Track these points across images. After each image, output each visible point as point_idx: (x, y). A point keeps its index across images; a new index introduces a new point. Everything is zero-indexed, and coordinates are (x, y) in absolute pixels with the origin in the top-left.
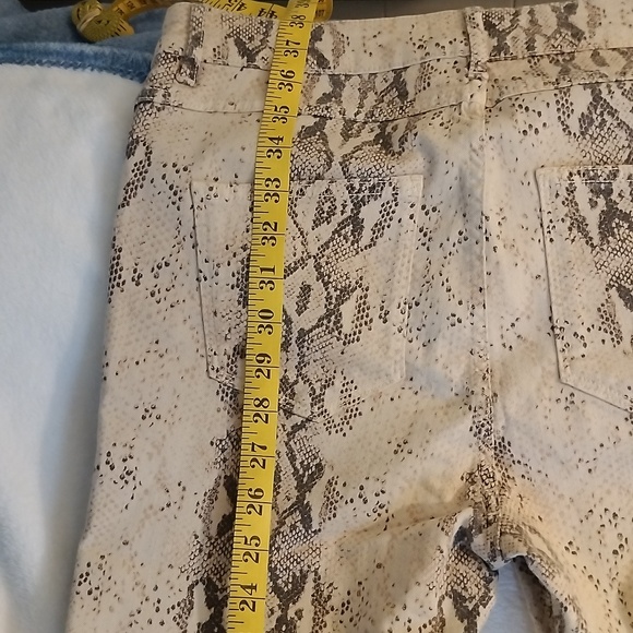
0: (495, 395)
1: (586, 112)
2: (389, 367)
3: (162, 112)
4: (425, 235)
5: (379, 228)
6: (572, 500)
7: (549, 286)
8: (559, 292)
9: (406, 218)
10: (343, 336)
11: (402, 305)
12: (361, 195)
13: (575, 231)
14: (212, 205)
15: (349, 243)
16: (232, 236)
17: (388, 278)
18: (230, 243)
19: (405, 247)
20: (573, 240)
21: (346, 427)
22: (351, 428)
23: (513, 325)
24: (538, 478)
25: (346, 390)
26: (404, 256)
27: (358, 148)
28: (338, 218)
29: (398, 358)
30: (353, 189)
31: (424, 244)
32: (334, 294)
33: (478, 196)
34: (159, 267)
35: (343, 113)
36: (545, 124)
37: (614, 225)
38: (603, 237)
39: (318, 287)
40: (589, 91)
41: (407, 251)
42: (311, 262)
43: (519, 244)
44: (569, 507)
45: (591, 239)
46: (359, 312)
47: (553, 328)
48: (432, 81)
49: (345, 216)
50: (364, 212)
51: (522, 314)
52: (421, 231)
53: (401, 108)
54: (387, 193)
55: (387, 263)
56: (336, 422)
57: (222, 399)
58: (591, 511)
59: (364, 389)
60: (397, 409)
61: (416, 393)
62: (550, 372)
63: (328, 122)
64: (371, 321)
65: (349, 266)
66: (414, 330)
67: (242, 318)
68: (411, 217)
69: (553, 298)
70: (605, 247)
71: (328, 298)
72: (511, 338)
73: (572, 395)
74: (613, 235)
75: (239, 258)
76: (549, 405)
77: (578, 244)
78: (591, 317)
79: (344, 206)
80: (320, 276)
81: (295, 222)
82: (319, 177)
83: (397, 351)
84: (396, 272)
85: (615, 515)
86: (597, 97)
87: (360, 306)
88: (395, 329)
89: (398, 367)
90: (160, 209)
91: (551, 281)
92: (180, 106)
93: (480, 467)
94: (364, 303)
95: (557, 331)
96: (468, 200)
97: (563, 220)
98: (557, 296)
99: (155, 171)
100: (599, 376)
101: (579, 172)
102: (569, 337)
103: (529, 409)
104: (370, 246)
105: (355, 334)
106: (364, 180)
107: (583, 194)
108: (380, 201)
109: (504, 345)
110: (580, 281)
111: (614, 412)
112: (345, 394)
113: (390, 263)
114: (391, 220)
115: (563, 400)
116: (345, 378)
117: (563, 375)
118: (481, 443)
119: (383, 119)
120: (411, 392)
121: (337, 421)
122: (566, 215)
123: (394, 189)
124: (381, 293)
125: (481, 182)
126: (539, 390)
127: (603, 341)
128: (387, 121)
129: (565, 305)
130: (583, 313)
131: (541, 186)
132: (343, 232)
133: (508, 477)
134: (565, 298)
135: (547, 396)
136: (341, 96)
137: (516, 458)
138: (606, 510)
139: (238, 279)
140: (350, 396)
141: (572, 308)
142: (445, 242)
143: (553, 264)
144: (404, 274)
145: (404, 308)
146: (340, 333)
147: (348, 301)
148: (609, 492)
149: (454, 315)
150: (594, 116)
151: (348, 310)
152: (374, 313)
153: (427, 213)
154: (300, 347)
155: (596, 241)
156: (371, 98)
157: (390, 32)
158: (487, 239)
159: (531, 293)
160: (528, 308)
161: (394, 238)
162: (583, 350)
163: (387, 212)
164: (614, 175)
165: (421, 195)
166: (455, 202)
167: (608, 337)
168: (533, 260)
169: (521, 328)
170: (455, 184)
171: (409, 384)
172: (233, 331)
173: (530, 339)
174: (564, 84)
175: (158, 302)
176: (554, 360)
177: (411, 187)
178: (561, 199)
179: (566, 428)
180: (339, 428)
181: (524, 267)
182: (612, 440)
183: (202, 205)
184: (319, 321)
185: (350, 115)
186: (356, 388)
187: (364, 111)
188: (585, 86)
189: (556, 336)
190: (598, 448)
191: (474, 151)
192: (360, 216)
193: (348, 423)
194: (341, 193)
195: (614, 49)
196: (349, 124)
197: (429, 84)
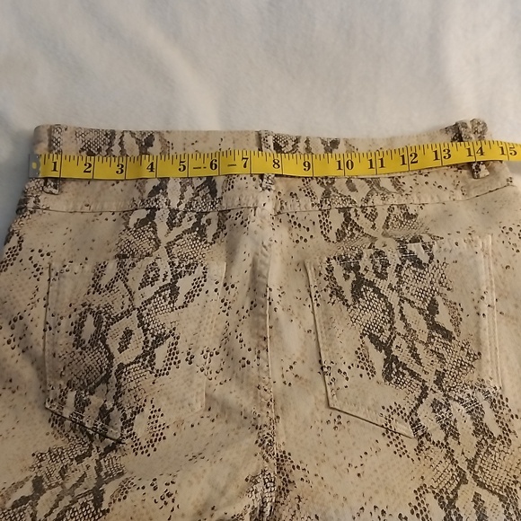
0: (278, 417)
1: (341, 229)
2: (192, 397)
3: (34, 215)
4: (226, 305)
5: (190, 296)
6: (345, 499)
7: (317, 336)
8: (325, 340)
9: (211, 291)
10: (155, 371)
11: (205, 352)
12: (179, 270)
13: (334, 297)
14: (64, 277)
15: (167, 302)
16: (75, 297)
17: (195, 332)
18: (73, 302)
19: (210, 311)
20: (333, 303)
21: (151, 450)
22: (155, 450)
23: (291, 367)
24: (315, 481)
25: (154, 416)
26: (209, 317)
27: (179, 237)
28: (159, 283)
29: (200, 390)
30: (174, 265)
31: (224, 311)
32: (151, 340)
33: (265, 275)
34: (15, 321)
35: (168, 203)
36: (312, 236)
37: (362, 290)
38: (355, 299)
39: (138, 332)
40: (342, 214)
41: (211, 314)
42: (135, 313)
43: (295, 309)
44: (343, 505)
45: (346, 300)
46: (170, 355)
47: (322, 369)
48: (235, 185)
49: (166, 282)
50: (180, 283)
51: (298, 359)
52: (222, 301)
53: (212, 203)
54: (199, 271)
55: (195, 321)
56: (143, 445)
57: (52, 426)
58: (362, 508)
59: (169, 417)
60: (196, 433)
61: (213, 421)
62: (321, 401)
63: (157, 212)
64: (179, 362)
65: (164, 319)
66: (214, 372)
67: (75, 357)
68: (216, 290)
69: (321, 346)
70: (357, 306)
71: (146, 342)
72: (290, 377)
73: (339, 417)
74: (362, 297)
75: (79, 312)
76: (321, 426)
77: (338, 305)
78: (350, 358)
79: (166, 276)
80: (141, 324)
81: (125, 285)
82: (148, 255)
83: (199, 385)
84: (202, 328)
85: (383, 512)
86: (348, 218)
87: (171, 350)
88: (198, 369)
89: (199, 398)
90: (23, 280)
91: (319, 333)
92: (47, 209)
93: (263, 472)
94: (175, 349)
95: (325, 370)
96: (258, 279)
97: (325, 290)
98: (324, 344)
99: (24, 254)
100: (359, 400)
101: (334, 258)
102: (334, 374)
103: (305, 430)
104: (183, 307)
105: (165, 369)
106: (182, 260)
107: (339, 271)
108: (193, 276)
109: (285, 383)
110: (340, 332)
111: (374, 428)
112: (152, 420)
113: (198, 321)
114: (200, 290)
115: (332, 421)
116: (153, 407)
117: (331, 402)
118: (264, 452)
119: (198, 210)
120: (208, 420)
121: (144, 443)
122: (327, 286)
123: (204, 269)
124: (189, 342)
125: (267, 266)
126: (312, 414)
127: (361, 375)
128: (202, 212)
129: (330, 350)
130: (344, 355)
131: (308, 269)
132: (163, 294)
133: (289, 481)
134: (330, 345)
135: (320, 420)
136: (166, 187)
137: (295, 464)
138: (375, 507)
139: (75, 327)
140: (157, 421)
141: (336, 352)
142: (241, 310)
143: (319, 321)
144: (208, 331)
145: (207, 355)
146: (152, 369)
147: (162, 346)
148: (377, 492)
149: (244, 359)
150: (347, 231)
151: (161, 353)
152: (182, 357)
153: (227, 289)
154: (118, 378)
155: (350, 302)
156: (189, 192)
157: (205, 142)
158: (270, 303)
159: (305, 342)
160: (302, 354)
161: (202, 304)
162: (346, 383)
163: (197, 285)
164: (360, 256)
165: (224, 276)
166: (248, 281)
167: (364, 372)
168: (304, 318)
169: (298, 369)
170: (249, 269)
171: (207, 414)
172: (67, 368)
173: (305, 377)
174: (325, 207)
175: (13, 349)
176: (324, 392)
177: (217, 269)
178: (323, 276)
179: (335, 442)
180: (144, 450)
181: (298, 323)
182: (374, 450)
183: (57, 278)
184: (136, 359)
185: (174, 205)
186: (162, 415)
187: (184, 202)
188: (340, 210)
189: (325, 373)
190: (363, 455)
191: (265, 247)
192: (177, 285)
193: (153, 446)
194: (164, 266)
195: (362, 179)
196: (173, 212)
197: (232, 187)
